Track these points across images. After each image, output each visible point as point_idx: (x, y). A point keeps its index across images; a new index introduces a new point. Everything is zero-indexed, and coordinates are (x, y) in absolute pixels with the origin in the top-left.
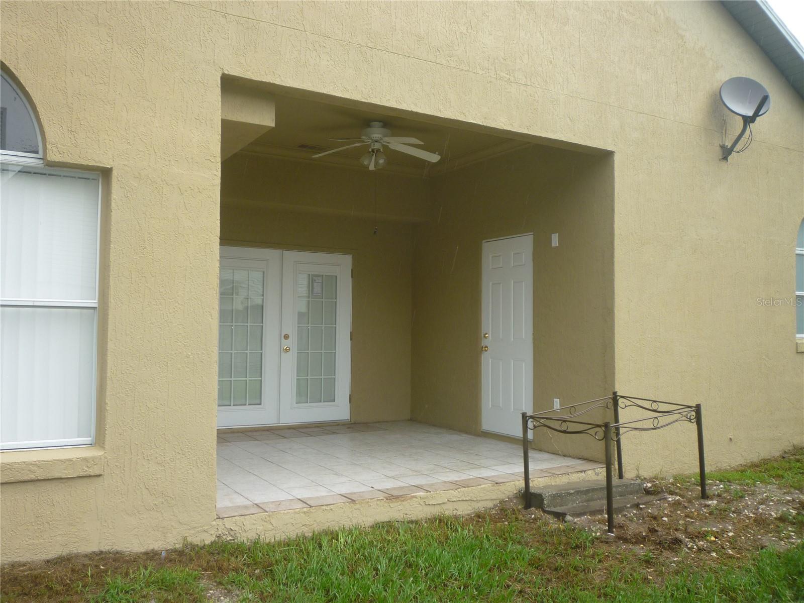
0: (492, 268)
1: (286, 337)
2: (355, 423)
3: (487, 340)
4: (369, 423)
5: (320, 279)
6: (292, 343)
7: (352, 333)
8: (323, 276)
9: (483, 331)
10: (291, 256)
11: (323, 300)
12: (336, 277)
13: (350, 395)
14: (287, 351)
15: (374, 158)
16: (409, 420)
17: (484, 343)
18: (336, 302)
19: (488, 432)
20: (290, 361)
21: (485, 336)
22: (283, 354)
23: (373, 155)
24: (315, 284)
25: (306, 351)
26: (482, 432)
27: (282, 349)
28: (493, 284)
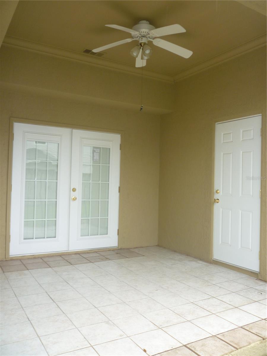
0: (223, 143)
1: (74, 190)
2: (121, 249)
3: (218, 194)
4: (131, 249)
5: (99, 150)
6: (78, 194)
7: (119, 188)
8: (100, 148)
9: (216, 187)
10: (79, 133)
11: (101, 165)
12: (110, 149)
13: (118, 230)
14: (74, 199)
15: (141, 50)
16: (157, 246)
17: (216, 196)
18: (109, 166)
19: (219, 261)
20: (77, 208)
21: (217, 192)
22: (72, 202)
23: (140, 48)
24: (95, 154)
25: (88, 200)
26: (213, 260)
27: (71, 199)
28: (223, 154)
